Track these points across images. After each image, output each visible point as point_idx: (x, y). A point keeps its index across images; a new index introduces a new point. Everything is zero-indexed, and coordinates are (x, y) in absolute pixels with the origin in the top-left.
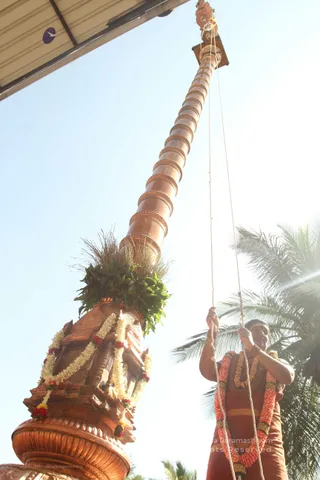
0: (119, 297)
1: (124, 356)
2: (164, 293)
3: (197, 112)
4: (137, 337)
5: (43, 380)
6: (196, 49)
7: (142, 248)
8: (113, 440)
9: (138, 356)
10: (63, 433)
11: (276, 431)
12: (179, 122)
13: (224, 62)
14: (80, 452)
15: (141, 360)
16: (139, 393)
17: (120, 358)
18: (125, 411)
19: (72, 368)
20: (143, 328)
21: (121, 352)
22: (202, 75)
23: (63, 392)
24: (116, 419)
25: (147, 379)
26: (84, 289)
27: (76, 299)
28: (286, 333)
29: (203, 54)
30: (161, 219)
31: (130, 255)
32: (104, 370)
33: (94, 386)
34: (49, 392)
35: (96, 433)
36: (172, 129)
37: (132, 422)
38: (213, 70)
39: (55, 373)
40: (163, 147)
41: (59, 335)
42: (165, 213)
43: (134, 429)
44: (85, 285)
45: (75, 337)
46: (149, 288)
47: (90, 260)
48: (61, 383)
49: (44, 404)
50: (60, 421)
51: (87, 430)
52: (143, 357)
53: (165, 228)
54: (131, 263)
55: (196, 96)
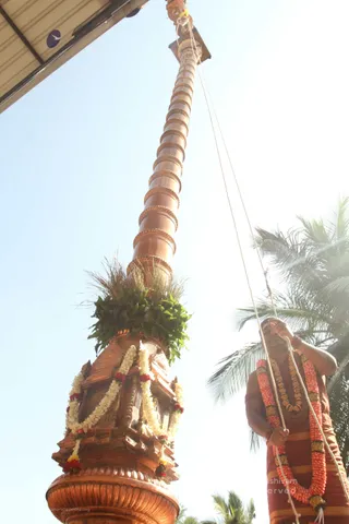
0: (136, 327)
1: (152, 388)
2: (183, 315)
3: (185, 114)
4: (162, 366)
5: (69, 431)
6: (173, 47)
7: (152, 270)
8: (156, 481)
9: (167, 387)
10: (100, 483)
12: (168, 129)
13: (206, 55)
14: (123, 500)
16: (175, 425)
17: (148, 393)
18: (163, 449)
19: (99, 411)
20: (168, 355)
21: (148, 385)
22: (185, 72)
23: (93, 439)
24: (155, 458)
25: (182, 410)
26: (97, 325)
27: (89, 337)
28: (322, 336)
29: (182, 51)
30: (166, 235)
31: (139, 279)
32: (134, 408)
33: (127, 427)
34: (78, 442)
35: (136, 476)
36: (162, 137)
37: (173, 459)
38: (195, 66)
39: (81, 419)
40: (155, 158)
41: (77, 379)
42: (170, 228)
43: (177, 465)
44: (96, 320)
45: (95, 378)
46: (167, 312)
47: (101, 293)
48: (89, 431)
49: (75, 455)
50: (96, 470)
51: (126, 475)
52: (173, 387)
53: (172, 245)
54: (143, 288)
55: (181, 97)
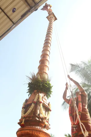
0: (39, 89)
2: (51, 86)
3: (51, 34)
4: (45, 99)
5: (22, 116)
6: (47, 17)
7: (42, 75)
8: (44, 129)
9: (47, 105)
10: (30, 130)
12: (46, 38)
13: (56, 19)
14: (35, 134)
16: (49, 115)
17: (41, 106)
18: (46, 121)
19: (29, 111)
20: (47, 97)
21: (41, 104)
22: (50, 24)
23: (28, 118)
24: (44, 123)
25: (51, 111)
27: (27, 93)
29: (50, 18)
30: (46, 66)
31: (39, 77)
32: (38, 110)
33: (36, 115)
34: (24, 119)
35: (39, 128)
36: (45, 41)
37: (49, 123)
38: (53, 22)
39: (25, 114)
40: (43, 46)
41: (24, 103)
42: (47, 64)
43: (50, 125)
44: (29, 88)
45: (28, 103)
46: (46, 85)
47: (29, 81)
48: (27, 116)
49: (23, 123)
50: (28, 126)
51: (36, 128)
53: (48, 68)
54: (40, 79)
55: (49, 30)
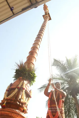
0: (24, 77)
2: (35, 76)
3: (44, 31)
4: (28, 87)
5: (4, 98)
6: (43, 16)
7: (30, 64)
8: (22, 113)
9: (29, 92)
10: (9, 112)
11: (63, 110)
12: (39, 34)
13: (50, 19)
14: (14, 116)
15: (29, 93)
16: (29, 101)
17: (24, 92)
18: (25, 106)
19: (12, 95)
20: (30, 85)
21: (24, 90)
22: (45, 22)
23: (9, 101)
24: (23, 107)
25: (31, 97)
26: (15, 75)
28: (65, 85)
29: (45, 17)
30: (34, 57)
31: (27, 66)
32: (20, 95)
33: (17, 100)
34: (6, 101)
35: (18, 111)
37: (27, 108)
38: (47, 21)
39: (8, 96)
40: (35, 40)
41: (9, 86)
42: (35, 56)
43: (28, 110)
44: (15, 74)
45: (13, 87)
46: (31, 75)
47: (17, 68)
48: (9, 99)
49: (4, 104)
50: (9, 108)
51: (15, 111)
52: (30, 92)
53: (35, 59)
54: (27, 68)
55: (43, 27)
